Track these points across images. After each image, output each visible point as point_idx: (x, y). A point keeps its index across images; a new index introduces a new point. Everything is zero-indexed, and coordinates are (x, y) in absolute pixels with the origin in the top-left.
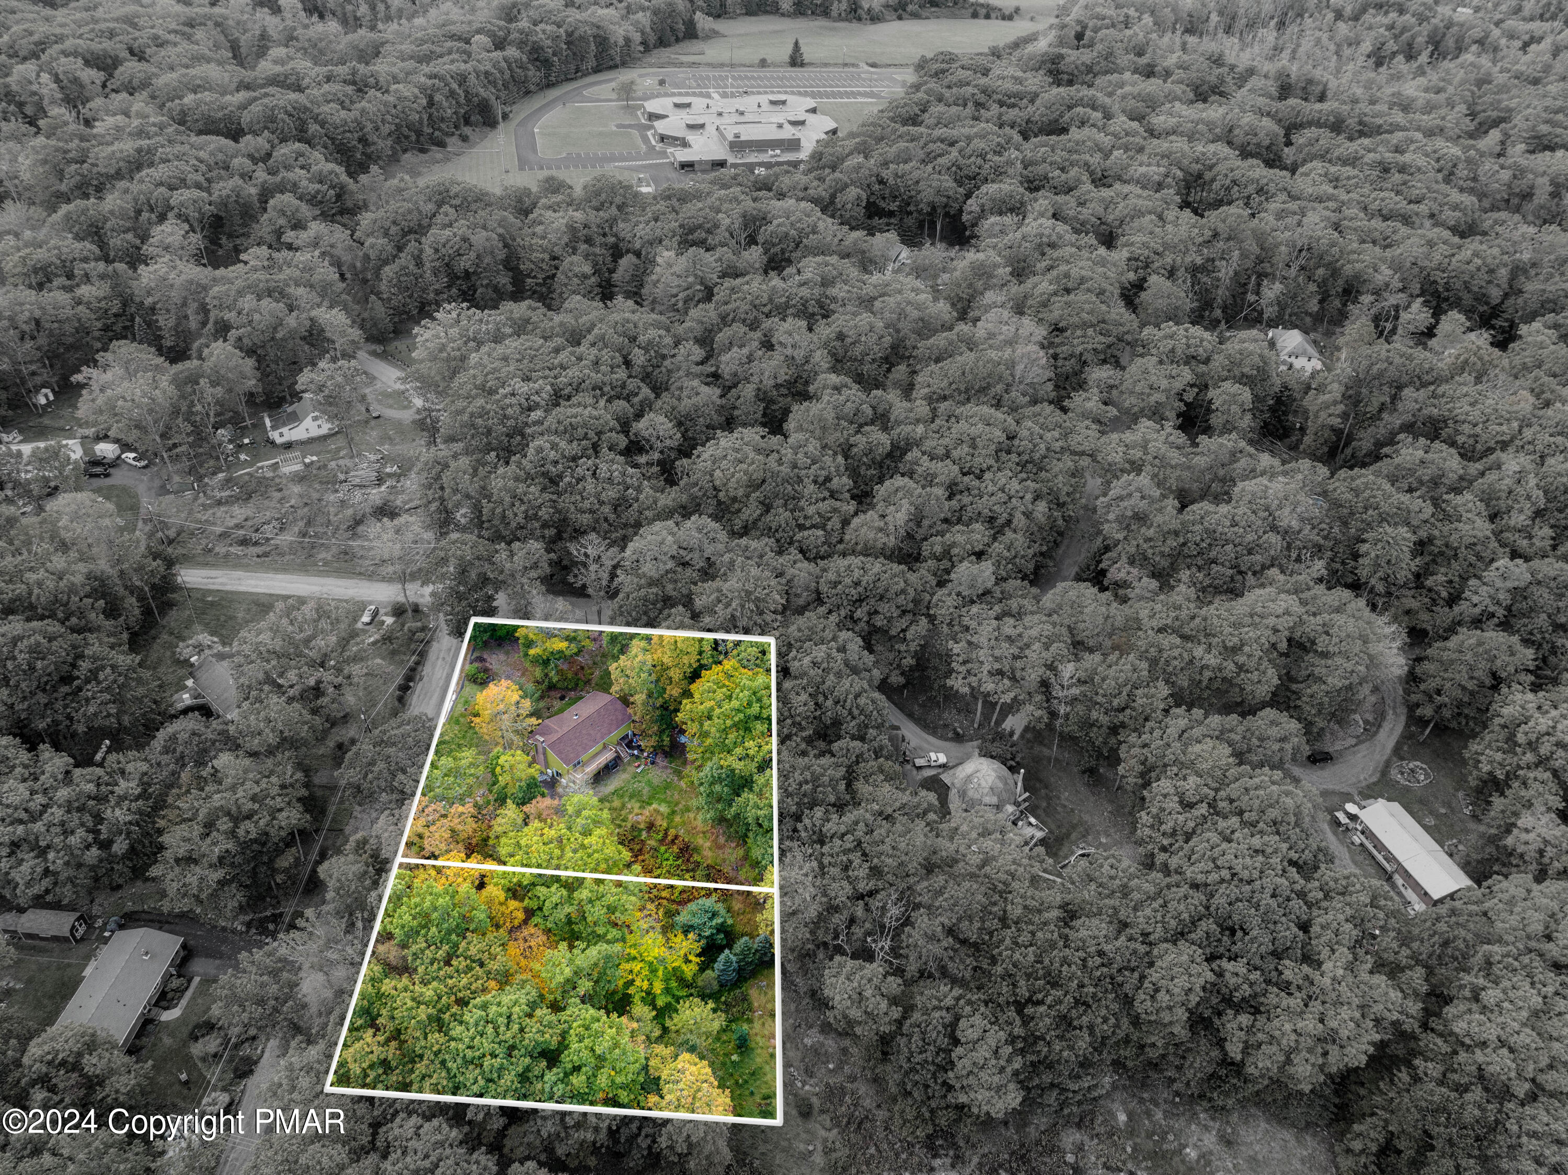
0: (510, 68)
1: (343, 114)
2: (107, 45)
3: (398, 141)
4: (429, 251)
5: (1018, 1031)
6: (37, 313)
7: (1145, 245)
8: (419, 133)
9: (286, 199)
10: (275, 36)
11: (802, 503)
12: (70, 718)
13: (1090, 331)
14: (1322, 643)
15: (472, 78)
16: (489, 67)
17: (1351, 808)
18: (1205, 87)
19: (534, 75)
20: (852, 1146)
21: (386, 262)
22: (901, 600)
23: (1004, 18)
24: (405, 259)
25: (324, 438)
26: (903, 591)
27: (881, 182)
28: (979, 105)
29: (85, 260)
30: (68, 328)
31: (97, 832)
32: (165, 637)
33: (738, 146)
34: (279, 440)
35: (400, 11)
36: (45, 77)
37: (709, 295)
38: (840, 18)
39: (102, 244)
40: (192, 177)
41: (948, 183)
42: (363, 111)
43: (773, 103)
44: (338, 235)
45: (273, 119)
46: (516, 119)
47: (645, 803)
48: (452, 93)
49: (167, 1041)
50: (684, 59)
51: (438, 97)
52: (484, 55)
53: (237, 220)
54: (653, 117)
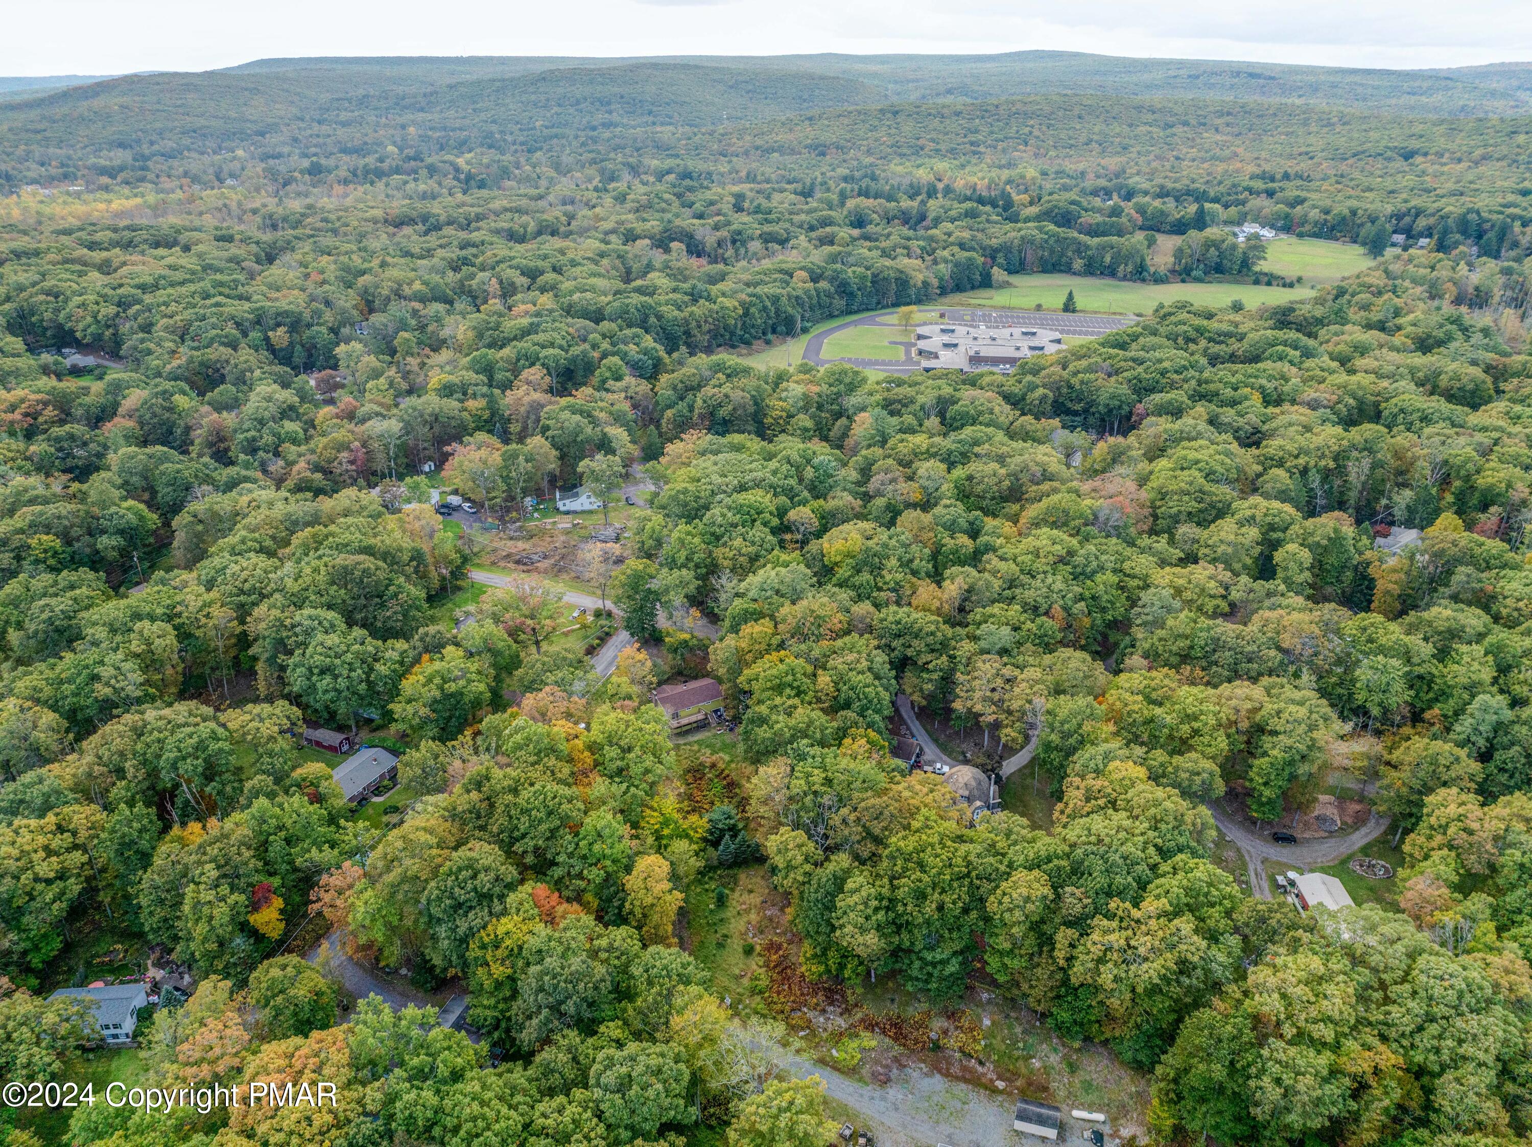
0: (818, 295)
1: (676, 313)
2: (540, 263)
3: (715, 337)
4: (699, 402)
5: (885, 891)
6: (437, 410)
7: (1281, 448)
8: (732, 334)
9: (616, 360)
10: (657, 266)
11: (884, 572)
12: (375, 617)
13: (1186, 498)
14: (1274, 724)
15: (784, 300)
16: (800, 293)
17: (1292, 875)
18: (1431, 341)
19: (839, 303)
20: (772, 981)
21: (669, 407)
22: (930, 639)
23: (1284, 286)
24: (682, 405)
25: (591, 512)
26: (933, 634)
27: (1070, 387)
28: (1189, 340)
29: (477, 385)
30: (453, 423)
31: (368, 676)
32: (450, 605)
33: (976, 359)
34: (562, 508)
35: (755, 254)
36: (494, 280)
37: (883, 443)
38: (1125, 278)
39: (491, 378)
40: (559, 341)
41: (1125, 390)
42: (692, 314)
43: (1025, 334)
44: (644, 387)
45: (627, 313)
46: (814, 332)
47: (714, 752)
48: (765, 308)
49: (371, 811)
50: (973, 301)
51: (752, 310)
52: (800, 285)
53: (581, 373)
54: (920, 337)
